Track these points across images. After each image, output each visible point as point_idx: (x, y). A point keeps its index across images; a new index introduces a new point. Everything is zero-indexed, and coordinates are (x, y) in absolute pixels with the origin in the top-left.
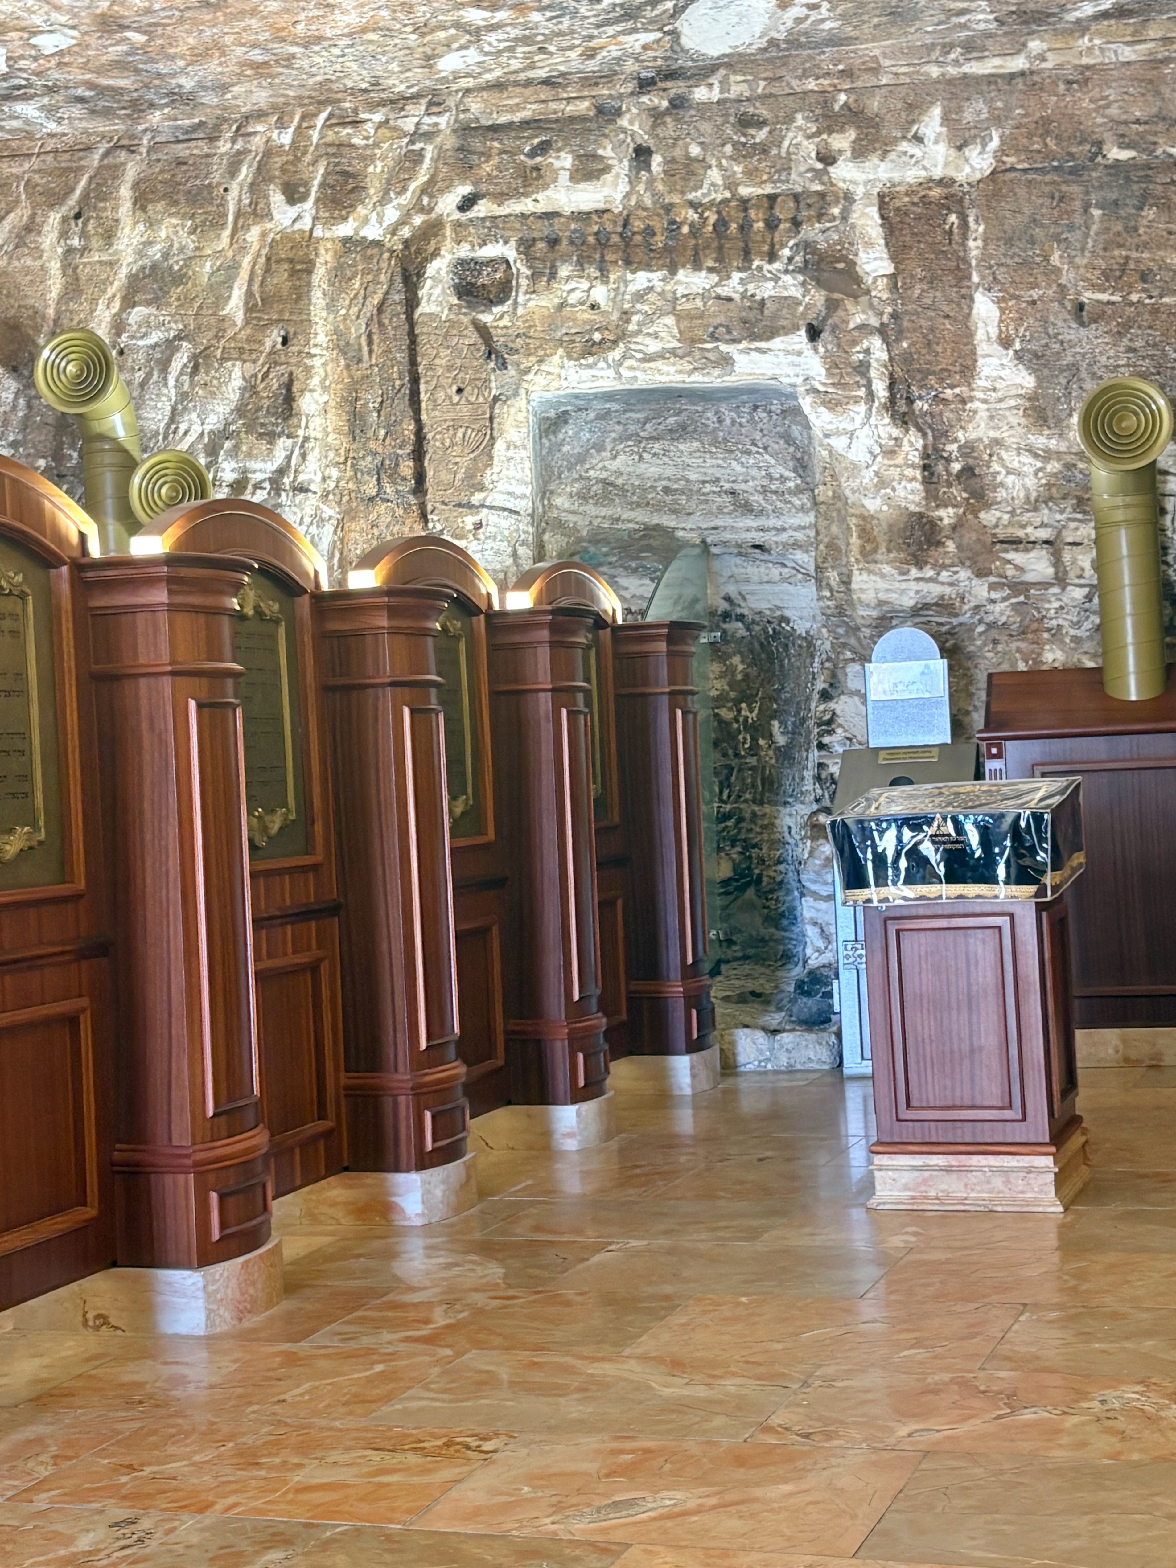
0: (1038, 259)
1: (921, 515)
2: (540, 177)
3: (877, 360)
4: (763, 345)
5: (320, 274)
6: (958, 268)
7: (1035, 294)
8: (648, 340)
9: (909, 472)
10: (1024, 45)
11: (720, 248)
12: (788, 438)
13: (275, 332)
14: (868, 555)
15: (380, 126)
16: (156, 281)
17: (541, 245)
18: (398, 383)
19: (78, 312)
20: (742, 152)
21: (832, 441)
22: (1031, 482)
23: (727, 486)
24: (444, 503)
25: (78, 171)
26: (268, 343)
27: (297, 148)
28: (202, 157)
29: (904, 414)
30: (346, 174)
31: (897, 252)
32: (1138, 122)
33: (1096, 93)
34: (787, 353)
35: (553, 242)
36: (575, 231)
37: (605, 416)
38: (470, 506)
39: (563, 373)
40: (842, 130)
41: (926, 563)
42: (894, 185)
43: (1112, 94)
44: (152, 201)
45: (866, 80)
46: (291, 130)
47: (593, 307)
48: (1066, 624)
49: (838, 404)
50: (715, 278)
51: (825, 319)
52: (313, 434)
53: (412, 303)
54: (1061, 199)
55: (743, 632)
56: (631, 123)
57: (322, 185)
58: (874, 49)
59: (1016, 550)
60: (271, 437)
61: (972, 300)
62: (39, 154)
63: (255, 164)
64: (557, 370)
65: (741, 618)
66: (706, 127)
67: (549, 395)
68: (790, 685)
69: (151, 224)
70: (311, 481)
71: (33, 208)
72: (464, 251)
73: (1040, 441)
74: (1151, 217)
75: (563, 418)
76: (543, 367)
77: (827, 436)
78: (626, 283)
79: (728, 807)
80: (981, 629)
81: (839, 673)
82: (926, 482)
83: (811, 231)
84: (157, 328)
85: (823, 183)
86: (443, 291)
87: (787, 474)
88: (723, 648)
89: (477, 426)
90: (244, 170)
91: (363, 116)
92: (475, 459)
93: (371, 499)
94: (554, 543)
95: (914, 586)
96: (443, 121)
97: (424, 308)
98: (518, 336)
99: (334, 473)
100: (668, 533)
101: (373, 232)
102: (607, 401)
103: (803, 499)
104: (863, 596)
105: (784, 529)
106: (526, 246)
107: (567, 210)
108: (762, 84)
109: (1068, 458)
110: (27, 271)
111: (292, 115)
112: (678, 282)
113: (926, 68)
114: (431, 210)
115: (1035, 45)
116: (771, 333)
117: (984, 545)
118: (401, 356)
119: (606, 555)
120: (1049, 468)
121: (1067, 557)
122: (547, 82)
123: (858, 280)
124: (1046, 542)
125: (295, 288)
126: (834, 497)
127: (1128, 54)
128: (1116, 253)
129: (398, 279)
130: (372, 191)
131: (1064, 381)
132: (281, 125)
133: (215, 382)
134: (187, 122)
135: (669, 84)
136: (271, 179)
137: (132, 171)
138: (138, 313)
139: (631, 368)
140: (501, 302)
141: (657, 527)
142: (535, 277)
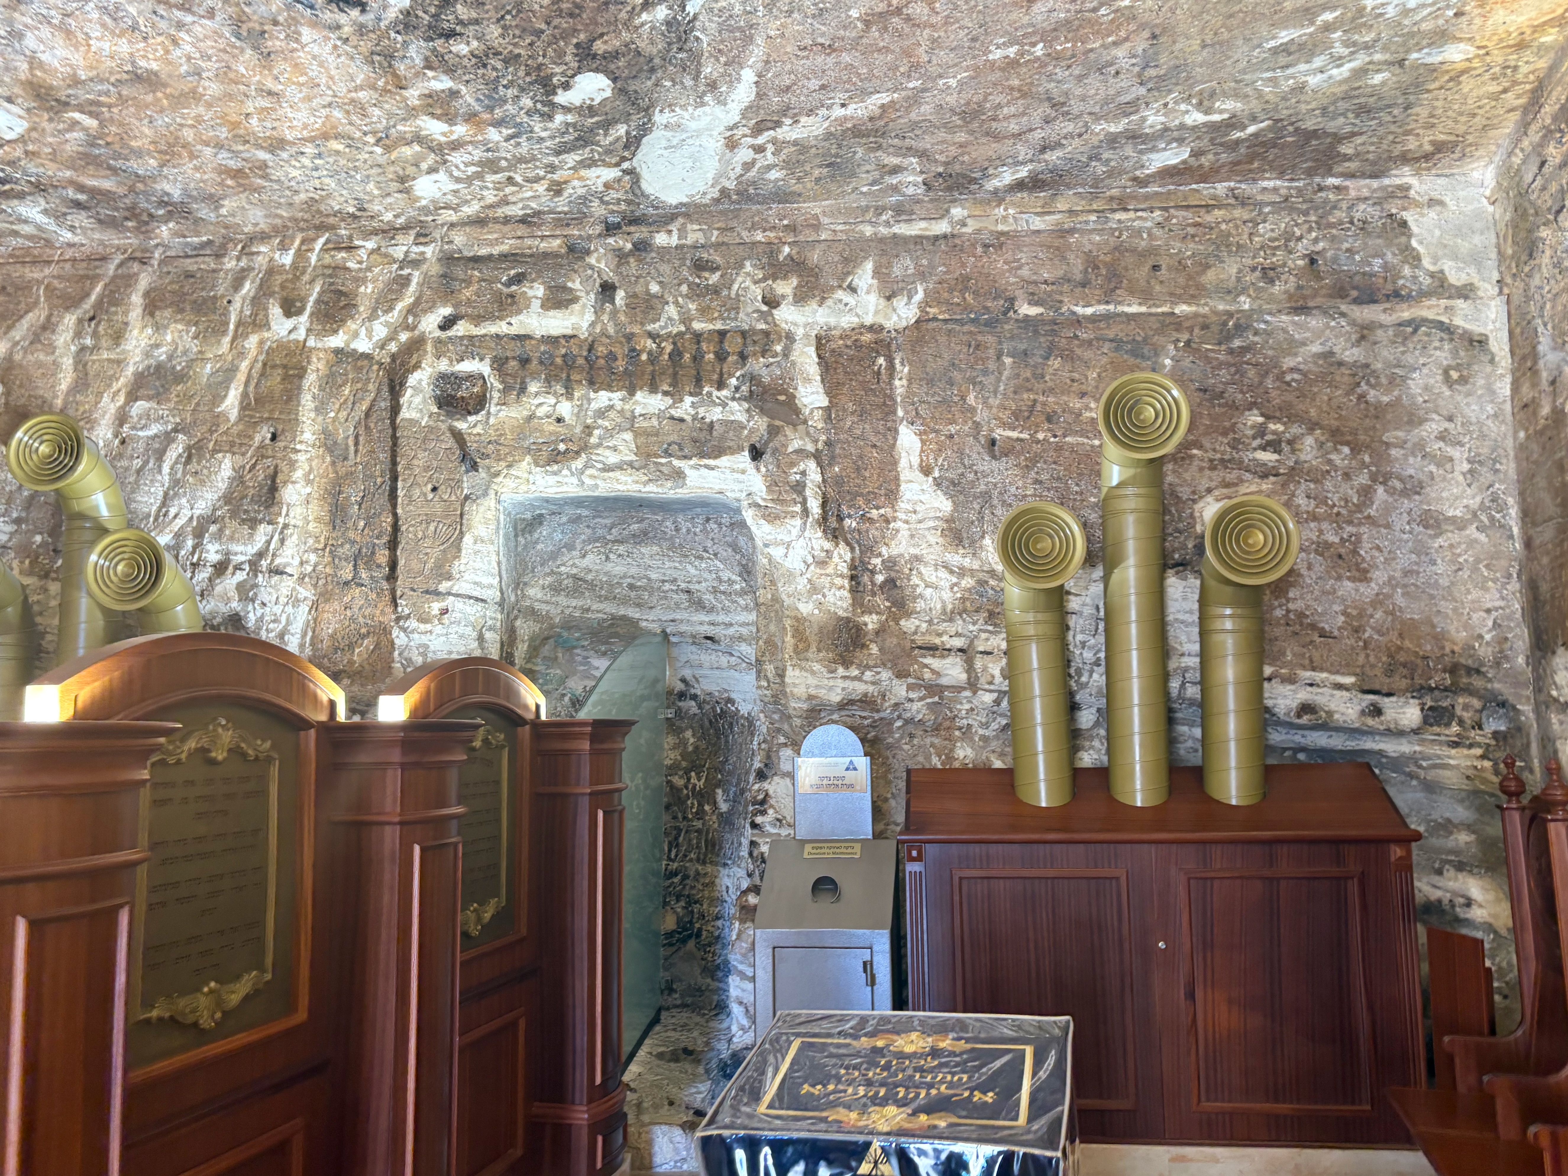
0: (956, 399)
1: (848, 620)
2: (514, 303)
3: (812, 481)
4: (711, 462)
5: (311, 380)
6: (884, 404)
7: (953, 429)
8: (608, 453)
9: (838, 581)
10: (948, 211)
11: (675, 374)
12: (736, 549)
13: (265, 428)
14: (800, 652)
15: (372, 252)
16: (159, 378)
17: (513, 363)
18: (379, 480)
19: (83, 403)
20: (697, 292)
21: (771, 550)
22: (947, 595)
23: (683, 586)
24: (413, 590)
25: (94, 279)
26: (258, 438)
27: (297, 268)
28: (208, 272)
29: (835, 529)
30: (341, 293)
31: (832, 389)
32: (1046, 282)
33: (1009, 256)
34: (733, 471)
35: (524, 361)
36: (543, 353)
37: (576, 520)
38: (437, 593)
39: (531, 478)
40: (785, 278)
41: (852, 663)
42: (830, 329)
43: (1023, 257)
44: (160, 308)
45: (808, 235)
46: (292, 252)
47: (559, 420)
48: (975, 724)
49: (777, 517)
50: (669, 401)
51: (767, 443)
52: (292, 522)
53: (395, 409)
54: (977, 347)
55: (695, 710)
56: (598, 261)
57: (318, 302)
58: (815, 208)
59: (934, 656)
60: (253, 523)
61: (896, 431)
62: (58, 262)
63: (258, 281)
64: (526, 475)
65: (694, 697)
66: (665, 268)
67: (520, 498)
68: (733, 759)
69: (158, 328)
70: (287, 565)
71: (50, 309)
72: (443, 366)
73: (956, 559)
74: (1056, 366)
75: (538, 520)
76: (513, 472)
77: (766, 546)
78: (589, 401)
79: (676, 865)
80: (899, 723)
81: (773, 755)
82: (853, 591)
83: (757, 365)
84: (156, 420)
85: (767, 323)
86: (424, 401)
87: (734, 577)
88: (678, 723)
89: (448, 522)
90: (247, 285)
91: (357, 243)
92: (444, 551)
93: (346, 583)
94: (525, 628)
95: (840, 683)
96: (429, 251)
97: (405, 414)
98: (489, 443)
99: (313, 558)
100: (633, 623)
101: (363, 345)
102: (577, 507)
103: (747, 600)
104: (795, 690)
105: (731, 625)
106: (499, 364)
107: (538, 334)
108: (716, 233)
109: (981, 575)
110: (40, 365)
111: (293, 239)
112: (636, 403)
113: (861, 227)
114: (414, 328)
115: (957, 212)
116: (719, 452)
117: (903, 650)
118: (384, 456)
119: (578, 639)
120: (964, 583)
121: (978, 664)
122: (523, 221)
123: (797, 411)
124: (961, 650)
125: (286, 390)
126: (772, 600)
127: (1038, 223)
128: (1025, 396)
129: (385, 389)
130: (362, 309)
131: (977, 507)
132: (283, 247)
133: (205, 471)
134: (196, 239)
135: (632, 229)
136: (272, 294)
137: (144, 281)
138: (140, 407)
139: (592, 477)
140: (477, 412)
141: (624, 618)
142: (506, 390)
